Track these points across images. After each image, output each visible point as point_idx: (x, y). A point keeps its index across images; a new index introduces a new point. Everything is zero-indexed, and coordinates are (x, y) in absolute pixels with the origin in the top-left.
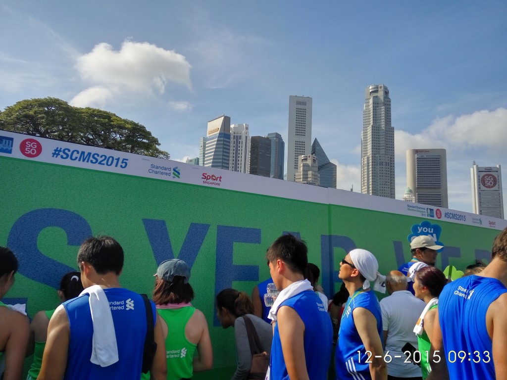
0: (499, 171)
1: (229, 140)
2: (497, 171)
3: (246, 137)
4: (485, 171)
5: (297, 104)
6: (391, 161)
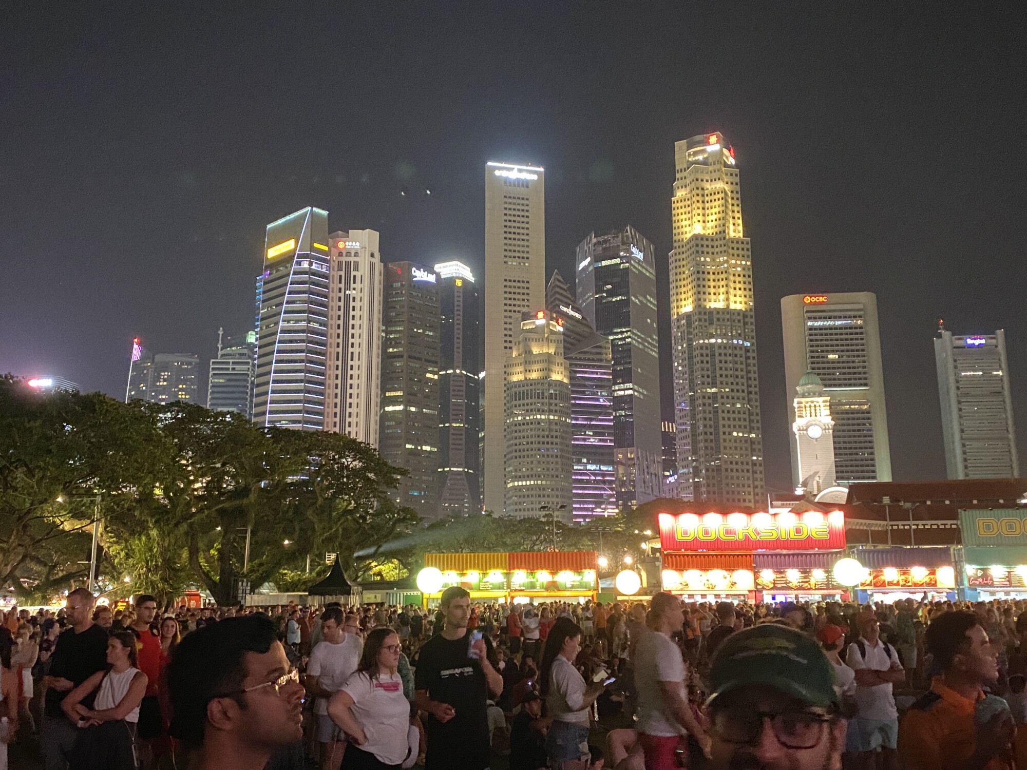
3: (373, 265)
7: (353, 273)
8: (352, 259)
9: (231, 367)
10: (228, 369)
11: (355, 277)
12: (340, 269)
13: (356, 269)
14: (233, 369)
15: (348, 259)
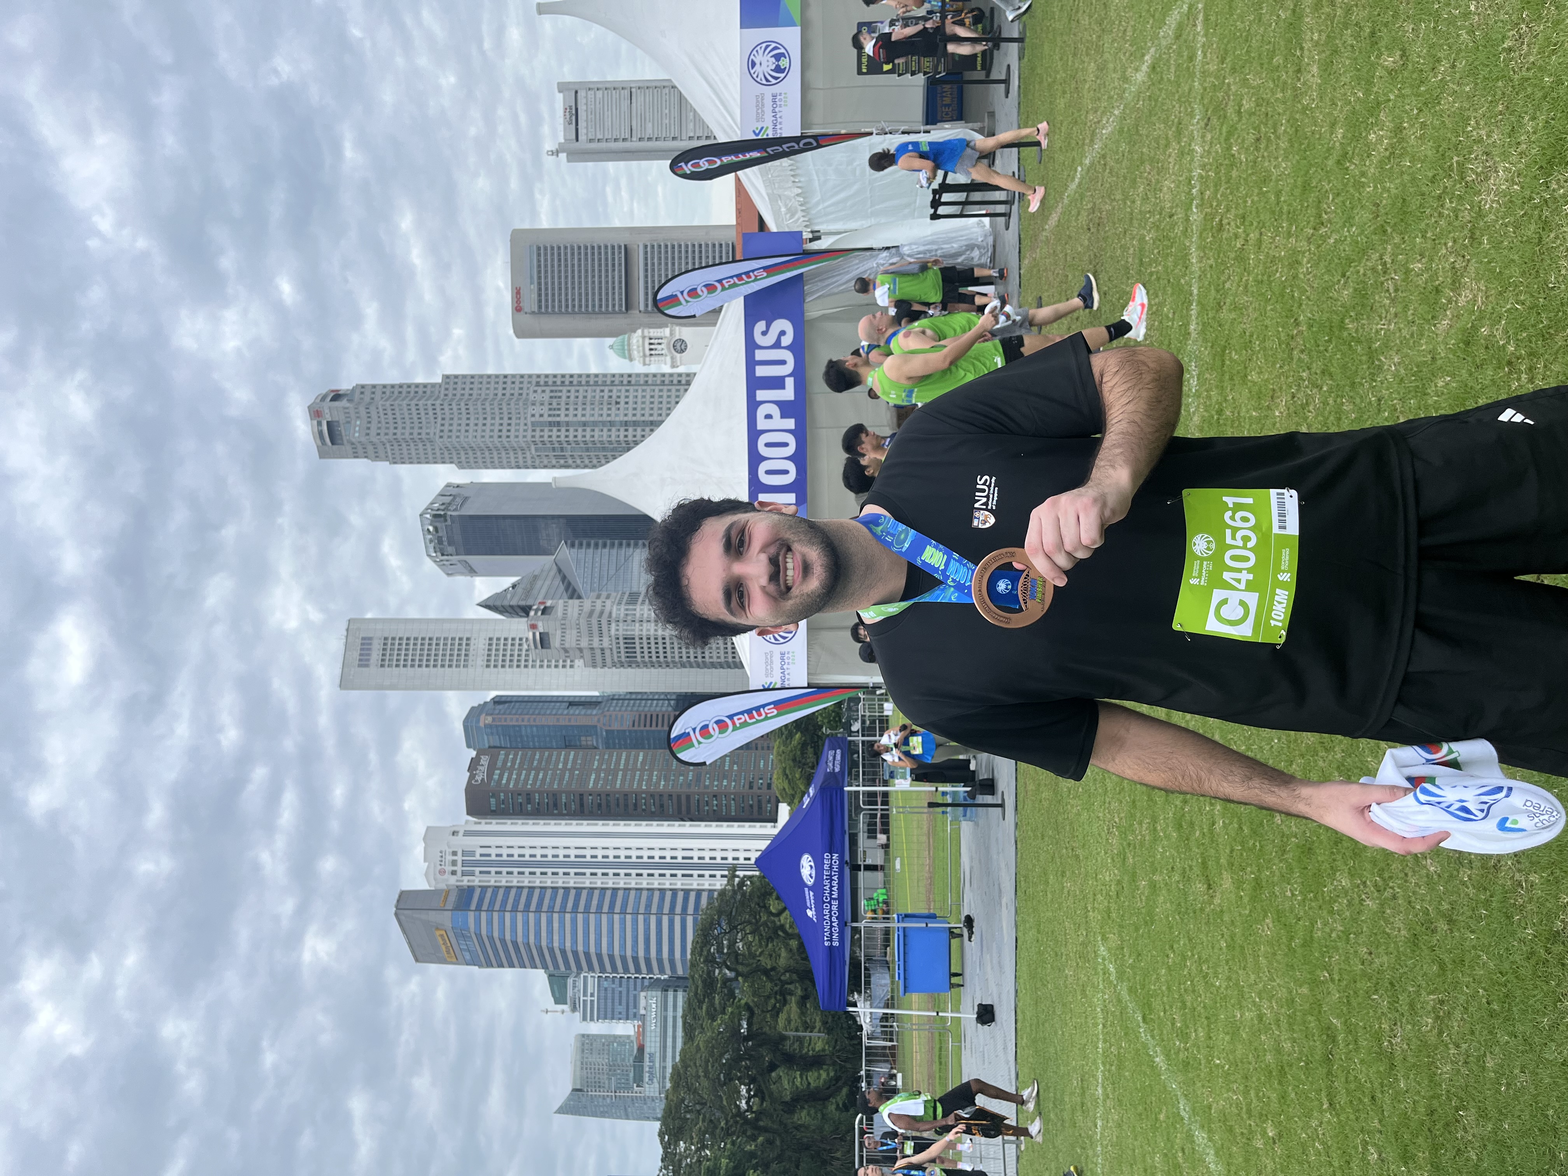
0: (576, 87)
1: (478, 892)
2: (576, 92)
3: (467, 833)
4: (577, 124)
5: (367, 666)
6: (546, 384)
7: (478, 857)
8: (459, 858)
9: (589, 998)
10: (592, 1001)
11: (481, 855)
12: (472, 874)
13: (472, 853)
14: (592, 995)
15: (459, 863)
